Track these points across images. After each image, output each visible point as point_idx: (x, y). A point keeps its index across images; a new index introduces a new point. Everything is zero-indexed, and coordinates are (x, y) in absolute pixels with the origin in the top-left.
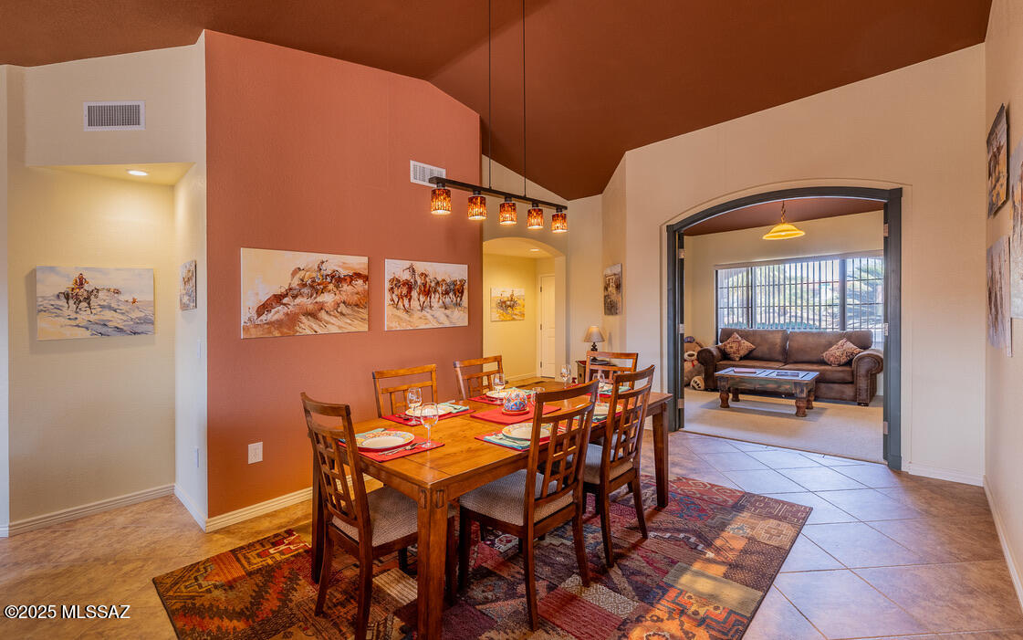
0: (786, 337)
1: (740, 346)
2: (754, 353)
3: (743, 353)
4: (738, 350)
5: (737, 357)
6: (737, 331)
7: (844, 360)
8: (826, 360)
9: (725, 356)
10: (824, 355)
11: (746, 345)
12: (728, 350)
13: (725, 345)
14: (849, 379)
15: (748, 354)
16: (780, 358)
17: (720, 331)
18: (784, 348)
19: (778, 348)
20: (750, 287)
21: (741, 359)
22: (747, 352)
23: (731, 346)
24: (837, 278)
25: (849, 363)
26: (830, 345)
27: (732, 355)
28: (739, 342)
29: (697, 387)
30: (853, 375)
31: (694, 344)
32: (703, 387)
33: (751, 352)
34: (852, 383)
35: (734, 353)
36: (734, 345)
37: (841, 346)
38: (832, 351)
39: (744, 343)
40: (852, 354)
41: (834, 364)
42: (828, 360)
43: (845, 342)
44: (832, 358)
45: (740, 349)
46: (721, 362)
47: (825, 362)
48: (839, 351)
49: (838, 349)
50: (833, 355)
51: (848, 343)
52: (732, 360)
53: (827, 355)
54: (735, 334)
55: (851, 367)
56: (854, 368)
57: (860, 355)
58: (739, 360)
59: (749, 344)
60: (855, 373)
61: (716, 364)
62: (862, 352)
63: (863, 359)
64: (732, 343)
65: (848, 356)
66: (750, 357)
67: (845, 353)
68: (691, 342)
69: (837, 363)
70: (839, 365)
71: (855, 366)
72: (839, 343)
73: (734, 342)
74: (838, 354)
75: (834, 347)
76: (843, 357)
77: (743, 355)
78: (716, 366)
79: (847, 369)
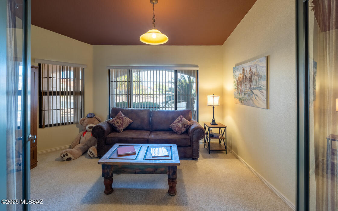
1: (123, 121)
3: (125, 126)
4: (122, 124)
5: (121, 129)
6: (122, 110)
7: (183, 130)
9: (113, 128)
11: (127, 120)
12: (116, 124)
13: (113, 121)
14: (189, 144)
15: (128, 127)
17: (111, 109)
18: (149, 121)
19: (146, 121)
20: (130, 82)
21: (124, 130)
22: (127, 125)
23: (118, 122)
25: (187, 132)
26: (174, 119)
27: (118, 129)
28: (123, 118)
29: (92, 156)
30: (191, 141)
31: (94, 118)
32: (96, 156)
33: (130, 125)
34: (190, 146)
35: (120, 126)
36: (119, 121)
37: (181, 120)
38: (176, 123)
39: (126, 119)
40: (187, 126)
41: (179, 133)
42: (175, 129)
43: (182, 118)
44: (177, 129)
45: (123, 123)
46: (110, 135)
47: (172, 130)
48: (180, 123)
49: (179, 122)
50: (177, 127)
51: (184, 118)
52: (118, 131)
53: (173, 126)
54: (120, 112)
55: (188, 135)
56: (191, 136)
57: (193, 127)
58: (123, 131)
59: (129, 120)
60: (192, 139)
61: (106, 137)
62: (192, 124)
63: (195, 129)
64: (118, 119)
65: (186, 127)
66: (129, 128)
67: (185, 125)
68: (91, 117)
69: (180, 132)
70: (182, 134)
71: (192, 135)
72: (179, 118)
73: (119, 118)
74: (180, 126)
75: (176, 121)
76: (184, 128)
77: (125, 128)
78: (106, 139)
79: (187, 137)
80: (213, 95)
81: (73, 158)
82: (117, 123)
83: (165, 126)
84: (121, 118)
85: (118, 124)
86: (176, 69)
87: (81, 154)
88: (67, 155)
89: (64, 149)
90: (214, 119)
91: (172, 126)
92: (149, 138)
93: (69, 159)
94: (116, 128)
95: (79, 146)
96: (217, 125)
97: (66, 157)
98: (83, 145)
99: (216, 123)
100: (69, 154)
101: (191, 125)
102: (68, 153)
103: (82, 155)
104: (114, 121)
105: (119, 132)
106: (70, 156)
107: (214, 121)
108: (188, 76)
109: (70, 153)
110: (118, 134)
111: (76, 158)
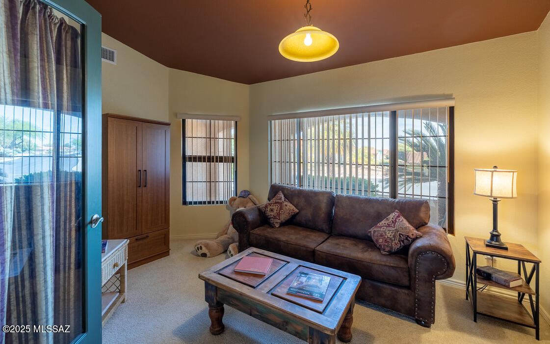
0: (333, 201)
1: (281, 209)
2: (298, 218)
3: (284, 217)
4: (279, 214)
5: (276, 223)
6: (283, 189)
7: (396, 246)
8: (374, 239)
9: (265, 219)
10: (372, 230)
11: (290, 207)
12: (269, 213)
14: (405, 281)
15: (289, 220)
16: (325, 226)
18: (329, 215)
19: (322, 214)
21: (282, 225)
22: (288, 217)
24: (387, 134)
25: (403, 252)
26: (379, 217)
27: (272, 221)
28: (281, 204)
30: (410, 275)
31: (247, 199)
33: (294, 216)
34: (408, 288)
35: (275, 218)
36: (275, 208)
37: (394, 222)
38: (381, 227)
39: (286, 205)
40: (407, 239)
41: (384, 250)
42: (377, 241)
43: (398, 217)
44: (381, 240)
45: (281, 212)
46: (257, 231)
47: (372, 241)
48: (390, 229)
49: (389, 226)
50: (381, 235)
51: (402, 218)
52: (271, 226)
53: (375, 232)
54: (281, 193)
55: (407, 261)
56: (411, 264)
57: (419, 243)
58: (279, 227)
59: (293, 207)
60: (413, 273)
61: (249, 233)
62: (421, 237)
63: (421, 251)
64: (274, 204)
65: (403, 241)
66: (292, 222)
67: (400, 234)
68: (243, 197)
69: (387, 249)
70: (391, 254)
71: (414, 264)
72: (392, 216)
73: (276, 203)
74: (389, 235)
75: (383, 222)
76: (397, 241)
77: (284, 221)
78: (249, 235)
79: (402, 264)
80: (495, 167)
81: (208, 254)
82: (272, 210)
83: (358, 229)
84: (278, 203)
85: (272, 214)
86: (394, 108)
87: (222, 251)
88: (201, 248)
89: (201, 239)
90: (494, 233)
91: (372, 233)
92: (317, 248)
93: (204, 255)
94: (270, 218)
95: (222, 239)
96: (506, 249)
97: (200, 252)
98: (228, 238)
99: (502, 244)
100: (204, 248)
101: (417, 238)
102: (203, 246)
103: (223, 253)
104: (267, 207)
105: (273, 227)
106: (204, 250)
107: (495, 237)
108: (442, 124)
109: (205, 246)
110: (270, 230)
111: (213, 255)
